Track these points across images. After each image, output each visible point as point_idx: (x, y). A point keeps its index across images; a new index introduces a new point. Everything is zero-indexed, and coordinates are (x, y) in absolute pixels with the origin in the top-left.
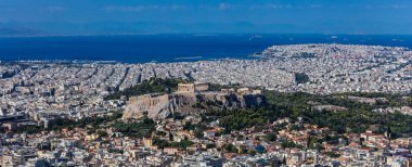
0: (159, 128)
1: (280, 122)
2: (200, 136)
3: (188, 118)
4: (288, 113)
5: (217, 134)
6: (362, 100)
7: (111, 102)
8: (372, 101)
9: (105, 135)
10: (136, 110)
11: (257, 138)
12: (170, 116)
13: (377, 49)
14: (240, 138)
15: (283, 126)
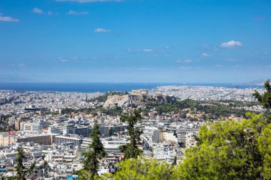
0: (125, 111)
1: (186, 110)
2: (147, 115)
3: (139, 107)
4: (188, 106)
5: (156, 115)
6: (221, 103)
7: (91, 103)
8: (227, 104)
9: (96, 114)
10: (111, 103)
11: (176, 117)
12: (129, 106)
13: (212, 88)
14: (168, 116)
15: (187, 112)
